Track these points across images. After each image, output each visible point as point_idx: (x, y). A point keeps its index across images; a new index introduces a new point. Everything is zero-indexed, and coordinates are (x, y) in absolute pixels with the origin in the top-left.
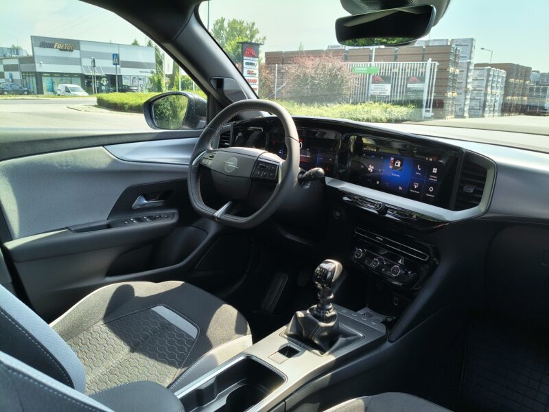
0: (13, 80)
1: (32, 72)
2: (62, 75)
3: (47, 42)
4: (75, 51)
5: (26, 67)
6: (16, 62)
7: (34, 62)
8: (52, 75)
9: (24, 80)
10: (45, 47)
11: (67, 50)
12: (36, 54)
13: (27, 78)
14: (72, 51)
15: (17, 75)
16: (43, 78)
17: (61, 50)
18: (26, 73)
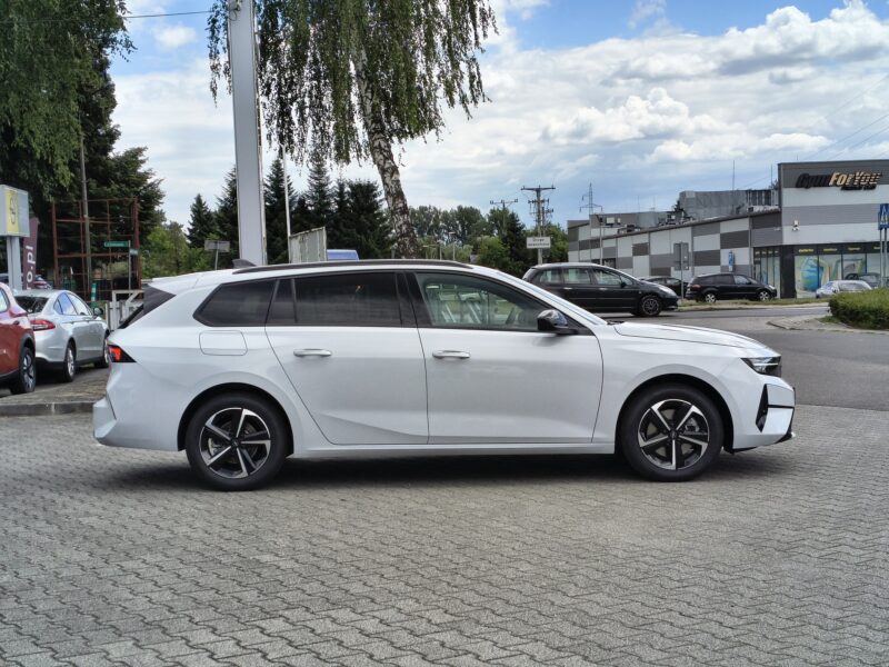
0: (735, 267)
1: (774, 248)
2: (842, 248)
3: (812, 173)
4: (879, 187)
5: (763, 237)
6: (743, 225)
7: (779, 224)
8: (819, 249)
9: (758, 267)
10: (807, 187)
11: (858, 188)
12: (785, 204)
13: (764, 260)
14: (873, 187)
15: (744, 256)
16: (797, 258)
17: (845, 188)
18: (760, 249)
